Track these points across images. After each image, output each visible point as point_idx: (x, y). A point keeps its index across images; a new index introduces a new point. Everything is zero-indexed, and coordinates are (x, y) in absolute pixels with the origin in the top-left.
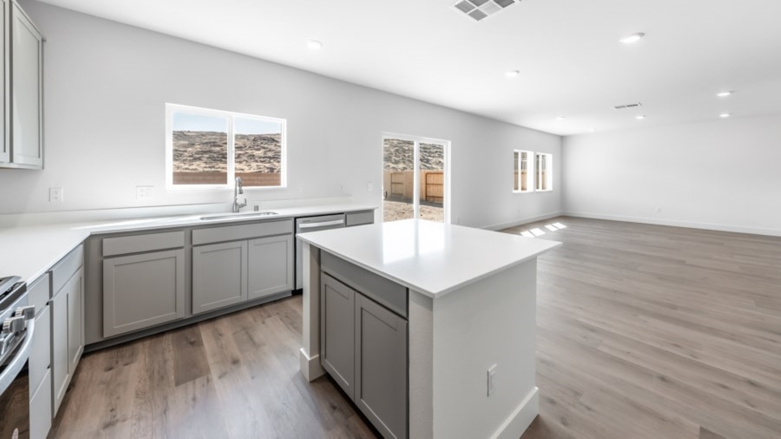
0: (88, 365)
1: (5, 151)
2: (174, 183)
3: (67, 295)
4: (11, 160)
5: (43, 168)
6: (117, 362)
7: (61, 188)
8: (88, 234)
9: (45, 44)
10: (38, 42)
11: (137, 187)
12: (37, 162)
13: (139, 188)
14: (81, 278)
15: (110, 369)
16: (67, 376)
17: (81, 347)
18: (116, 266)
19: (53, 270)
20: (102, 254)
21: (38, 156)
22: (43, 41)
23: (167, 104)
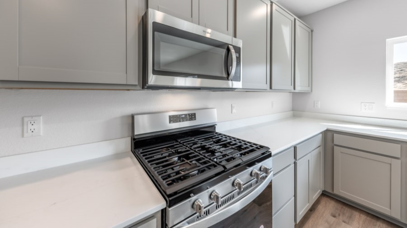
0: (324, 203)
1: (291, 85)
2: (395, 101)
3: (309, 160)
4: (294, 89)
5: (312, 91)
6: (339, 215)
7: (319, 101)
8: (325, 129)
9: (313, 33)
10: (309, 32)
11: (362, 103)
12: (308, 89)
13: (363, 104)
14: (320, 152)
15: (334, 216)
16: (308, 204)
17: (319, 191)
18: (341, 152)
19: (297, 146)
20: (333, 142)
21: (308, 86)
22: (312, 31)
23: (387, 40)
